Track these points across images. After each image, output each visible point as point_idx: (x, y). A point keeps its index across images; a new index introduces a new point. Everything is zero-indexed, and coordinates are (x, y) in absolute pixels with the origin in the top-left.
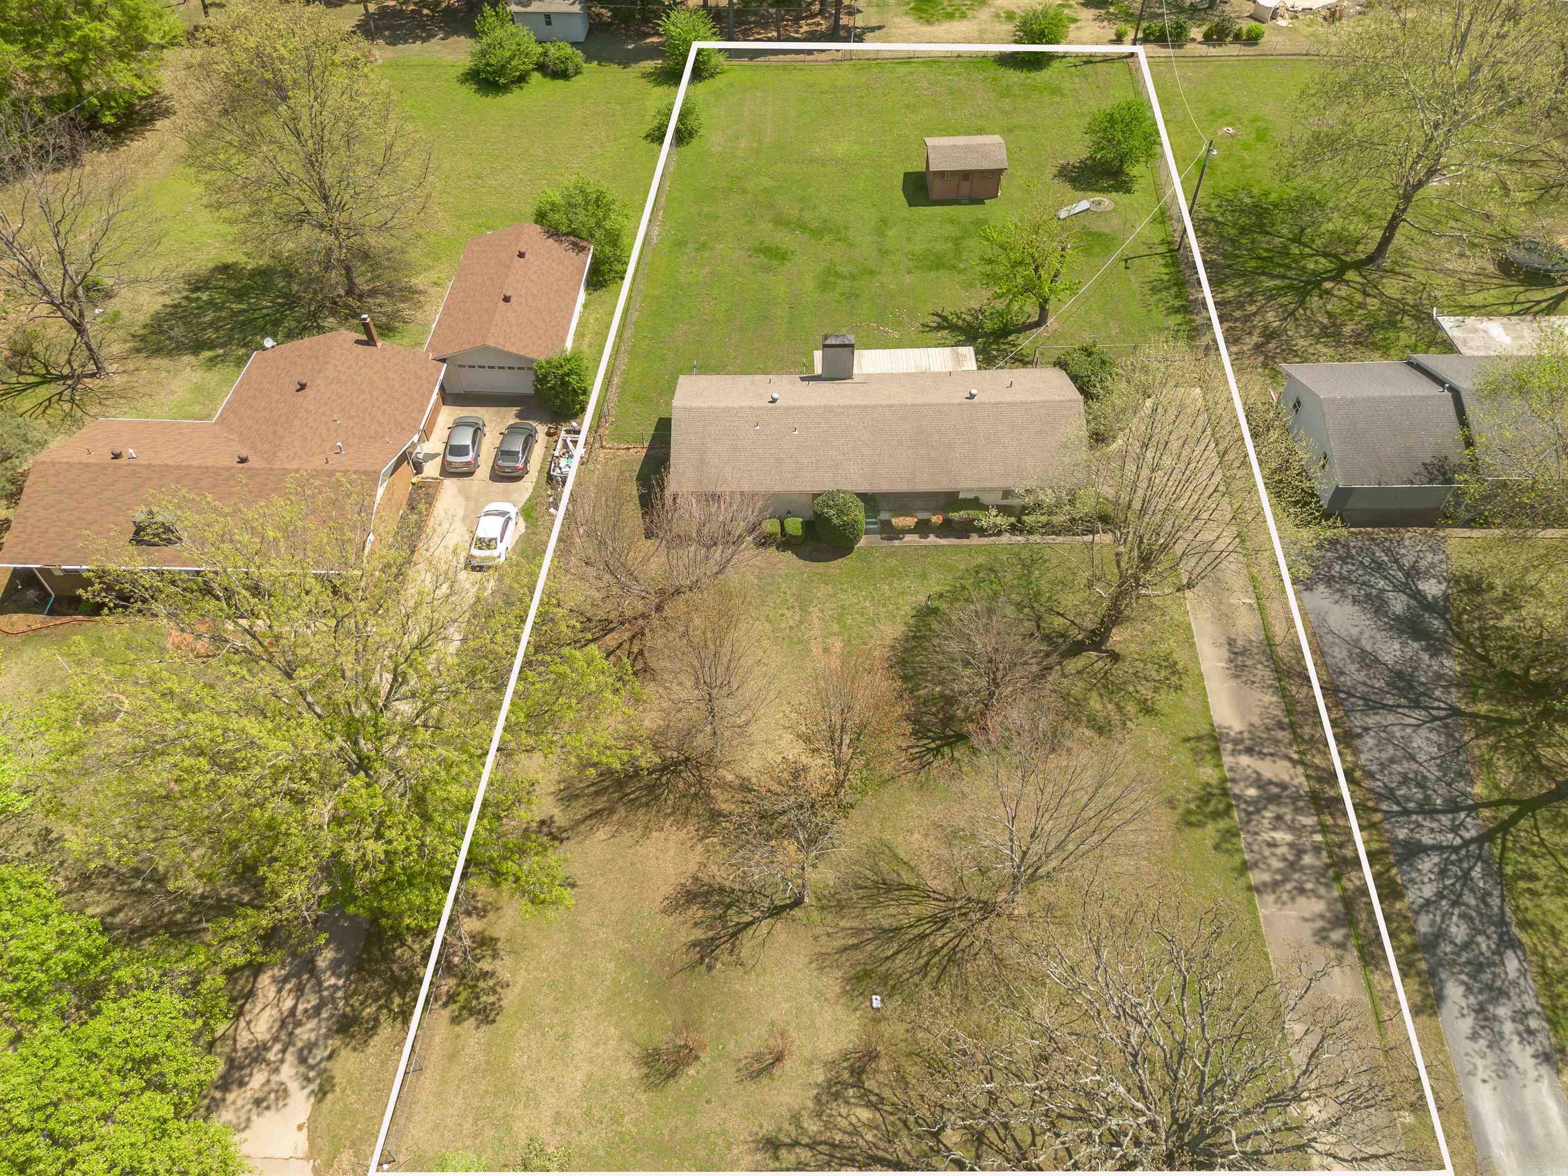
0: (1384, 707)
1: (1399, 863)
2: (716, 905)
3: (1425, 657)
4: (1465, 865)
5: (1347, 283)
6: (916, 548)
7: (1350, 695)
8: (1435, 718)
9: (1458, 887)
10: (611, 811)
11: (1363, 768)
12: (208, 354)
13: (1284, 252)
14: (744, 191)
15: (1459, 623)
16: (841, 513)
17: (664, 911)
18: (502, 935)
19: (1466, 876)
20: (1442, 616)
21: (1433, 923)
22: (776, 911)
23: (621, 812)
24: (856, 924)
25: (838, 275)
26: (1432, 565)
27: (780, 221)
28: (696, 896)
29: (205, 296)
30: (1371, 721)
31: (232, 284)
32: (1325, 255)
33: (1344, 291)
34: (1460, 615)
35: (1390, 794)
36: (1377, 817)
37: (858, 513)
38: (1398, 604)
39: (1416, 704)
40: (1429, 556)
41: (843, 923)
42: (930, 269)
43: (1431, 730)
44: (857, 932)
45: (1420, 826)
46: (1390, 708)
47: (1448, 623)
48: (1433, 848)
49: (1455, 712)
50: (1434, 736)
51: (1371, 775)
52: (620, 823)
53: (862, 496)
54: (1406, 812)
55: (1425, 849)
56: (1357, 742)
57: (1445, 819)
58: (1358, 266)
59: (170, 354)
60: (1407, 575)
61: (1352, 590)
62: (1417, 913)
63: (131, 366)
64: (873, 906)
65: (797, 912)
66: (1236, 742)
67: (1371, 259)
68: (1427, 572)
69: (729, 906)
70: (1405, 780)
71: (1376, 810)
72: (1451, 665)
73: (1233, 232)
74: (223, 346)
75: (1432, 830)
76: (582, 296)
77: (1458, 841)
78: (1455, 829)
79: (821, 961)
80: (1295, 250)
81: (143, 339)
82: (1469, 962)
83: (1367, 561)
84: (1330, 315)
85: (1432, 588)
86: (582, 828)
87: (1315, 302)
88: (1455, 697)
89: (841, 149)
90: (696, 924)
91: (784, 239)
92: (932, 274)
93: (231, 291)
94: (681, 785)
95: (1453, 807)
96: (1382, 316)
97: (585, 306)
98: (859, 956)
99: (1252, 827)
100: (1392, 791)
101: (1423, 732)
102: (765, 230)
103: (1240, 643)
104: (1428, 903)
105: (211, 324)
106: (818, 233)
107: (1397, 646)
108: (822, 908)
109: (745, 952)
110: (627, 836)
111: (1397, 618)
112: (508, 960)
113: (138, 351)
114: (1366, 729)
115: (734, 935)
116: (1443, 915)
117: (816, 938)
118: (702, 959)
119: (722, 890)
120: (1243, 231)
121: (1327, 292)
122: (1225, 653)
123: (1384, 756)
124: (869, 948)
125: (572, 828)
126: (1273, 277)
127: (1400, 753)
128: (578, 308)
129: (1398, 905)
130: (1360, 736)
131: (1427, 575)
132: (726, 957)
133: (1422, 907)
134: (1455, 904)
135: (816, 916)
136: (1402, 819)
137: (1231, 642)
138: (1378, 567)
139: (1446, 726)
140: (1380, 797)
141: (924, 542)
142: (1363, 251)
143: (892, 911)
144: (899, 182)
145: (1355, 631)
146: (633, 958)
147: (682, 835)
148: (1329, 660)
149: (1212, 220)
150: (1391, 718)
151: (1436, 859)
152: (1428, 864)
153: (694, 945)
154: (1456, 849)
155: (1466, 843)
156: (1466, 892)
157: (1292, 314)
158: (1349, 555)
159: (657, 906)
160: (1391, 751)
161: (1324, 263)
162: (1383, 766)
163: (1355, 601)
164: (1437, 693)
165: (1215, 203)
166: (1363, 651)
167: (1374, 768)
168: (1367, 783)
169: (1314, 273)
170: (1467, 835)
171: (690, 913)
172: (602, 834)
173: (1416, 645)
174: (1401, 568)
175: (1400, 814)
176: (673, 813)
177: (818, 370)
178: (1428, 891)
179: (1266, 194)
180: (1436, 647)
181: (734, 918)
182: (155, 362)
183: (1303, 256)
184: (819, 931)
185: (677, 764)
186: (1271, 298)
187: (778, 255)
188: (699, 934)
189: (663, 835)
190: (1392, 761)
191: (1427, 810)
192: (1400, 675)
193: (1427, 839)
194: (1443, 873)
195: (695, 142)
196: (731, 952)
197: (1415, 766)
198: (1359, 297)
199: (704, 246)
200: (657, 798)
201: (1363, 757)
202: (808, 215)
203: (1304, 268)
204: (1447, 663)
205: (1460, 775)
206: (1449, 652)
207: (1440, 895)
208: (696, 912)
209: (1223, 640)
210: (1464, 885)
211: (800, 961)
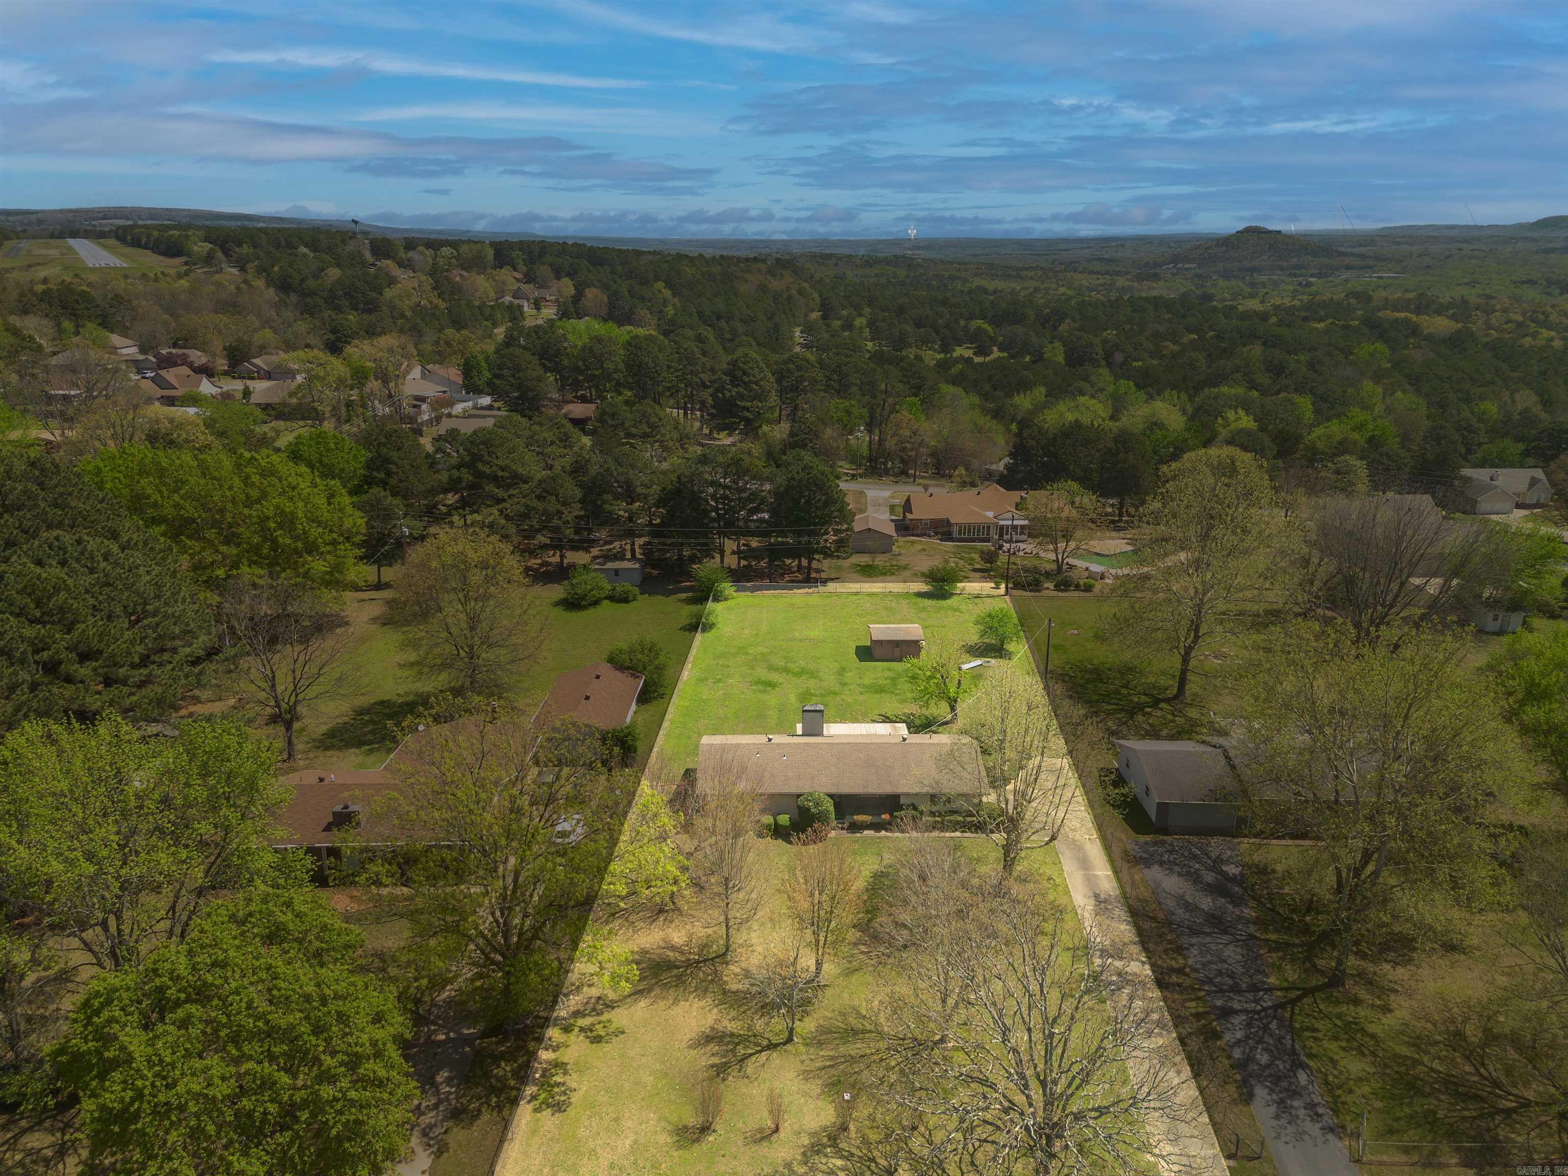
0: (1203, 933)
1: (1218, 1018)
2: (728, 1043)
3: (1230, 907)
4: (1265, 1021)
5: (1161, 709)
6: (872, 838)
7: (1179, 926)
8: (1238, 940)
9: (1261, 1033)
10: (650, 990)
11: (1190, 967)
12: (367, 747)
13: (1117, 692)
14: (747, 654)
15: (1253, 890)
16: (817, 804)
17: (690, 1047)
18: (571, 1062)
19: (1266, 1028)
20: (1240, 885)
21: (1243, 1053)
22: (772, 1046)
23: (657, 990)
24: (832, 1053)
25: (812, 694)
26: (1231, 857)
27: (772, 668)
28: (713, 1038)
29: (367, 718)
30: (1194, 940)
31: (387, 711)
32: (1145, 694)
33: (1159, 713)
34: (1253, 885)
35: (1210, 981)
36: (1202, 994)
37: (829, 805)
38: (1210, 877)
39: (1226, 932)
40: (1229, 853)
41: (821, 1053)
42: (876, 692)
43: (1237, 946)
44: (832, 1058)
45: (1233, 999)
46: (1207, 934)
47: (1245, 889)
48: (1241, 1011)
49: (1252, 937)
50: (1238, 950)
51: (1197, 971)
52: (656, 997)
53: (831, 796)
54: (1221, 991)
55: (1236, 1012)
56: (1185, 952)
57: (1250, 996)
58: (1168, 701)
59: (340, 749)
60: (1214, 861)
61: (1177, 869)
62: (1232, 1047)
63: (311, 755)
64: (845, 1043)
65: (789, 1047)
66: (1102, 951)
67: (1175, 697)
68: (1228, 861)
69: (738, 1044)
70: (1220, 973)
71: (1200, 990)
72: (1249, 912)
73: (1082, 682)
74: (378, 743)
75: (1240, 1001)
76: (634, 707)
77: (1259, 1008)
78: (1257, 1001)
79: (807, 1075)
80: (1124, 691)
81: (321, 741)
82: (1271, 1075)
83: (1186, 854)
84: (1151, 725)
85: (1232, 870)
86: (629, 1000)
87: (1140, 718)
88: (1252, 929)
89: (813, 634)
90: (713, 1055)
91: (775, 677)
92: (877, 696)
93: (386, 715)
94: (701, 975)
95: (1254, 988)
96: (1187, 727)
97: (635, 713)
98: (832, 1072)
99: (1115, 998)
100: (1211, 979)
101: (1231, 947)
102: (762, 673)
103: (1102, 896)
104: (1239, 1041)
105: (371, 732)
106: (798, 674)
107: (1209, 900)
108: (807, 1045)
109: (749, 1071)
110: (662, 1004)
111: (1209, 885)
112: (575, 1076)
113: (318, 748)
114: (1192, 945)
115: (742, 1060)
116: (1251, 1048)
117: (802, 1062)
118: (718, 1075)
119: (732, 1035)
120: (1088, 681)
121: (1148, 713)
122: (1092, 902)
123: (1204, 960)
124: (841, 1067)
125: (621, 1001)
126: (1109, 704)
127: (1215, 958)
128: (631, 713)
129: (1219, 1043)
130: (1187, 949)
131: (1228, 862)
132: (736, 1073)
133: (1235, 1044)
134: (1258, 1042)
135: (802, 1049)
136: (1219, 995)
137: (1096, 896)
138: (1195, 857)
139: (1247, 945)
140: (1203, 983)
141: (878, 834)
142: (1170, 693)
143: (858, 1045)
144: (853, 651)
145: (1181, 891)
146: (666, 1074)
147: (703, 1003)
148: (1164, 907)
149: (1068, 675)
150: (1208, 940)
151: (1244, 1018)
152: (1237, 1020)
153: (712, 1066)
154: (1258, 1012)
155: (1264, 1009)
156: (1266, 1036)
157: (1125, 723)
158: (1174, 850)
159: (684, 1044)
160: (1209, 957)
161: (1144, 699)
162: (1204, 965)
163: (1180, 874)
164: (1240, 927)
165: (1067, 667)
166: (1187, 902)
167: (1198, 966)
168: (1194, 975)
169: (1138, 703)
170: (1265, 1005)
171: (709, 1048)
172: (643, 1003)
173: (1223, 900)
174: (1210, 858)
175: (1216, 992)
176: (696, 990)
177: (800, 732)
178: (1239, 1035)
179: (1103, 664)
180: (1237, 901)
181: (741, 1051)
182: (329, 753)
183: (1129, 694)
184: (804, 1057)
185: (698, 962)
186: (1108, 715)
187: (772, 685)
188: (716, 1060)
189: (688, 1004)
190: (1210, 962)
191: (1235, 989)
192: (1213, 916)
193: (1236, 1006)
194: (1249, 1025)
195: (713, 631)
196: (740, 1071)
197: (1226, 966)
198: (1170, 717)
199: (719, 681)
200: (684, 982)
201: (1190, 962)
202: (791, 665)
203: (1131, 701)
204: (1247, 911)
205: (1258, 971)
206: (1246, 905)
207: (1248, 1037)
208: (713, 1047)
209: (1091, 894)
210: (1264, 1032)
211: (792, 1075)
